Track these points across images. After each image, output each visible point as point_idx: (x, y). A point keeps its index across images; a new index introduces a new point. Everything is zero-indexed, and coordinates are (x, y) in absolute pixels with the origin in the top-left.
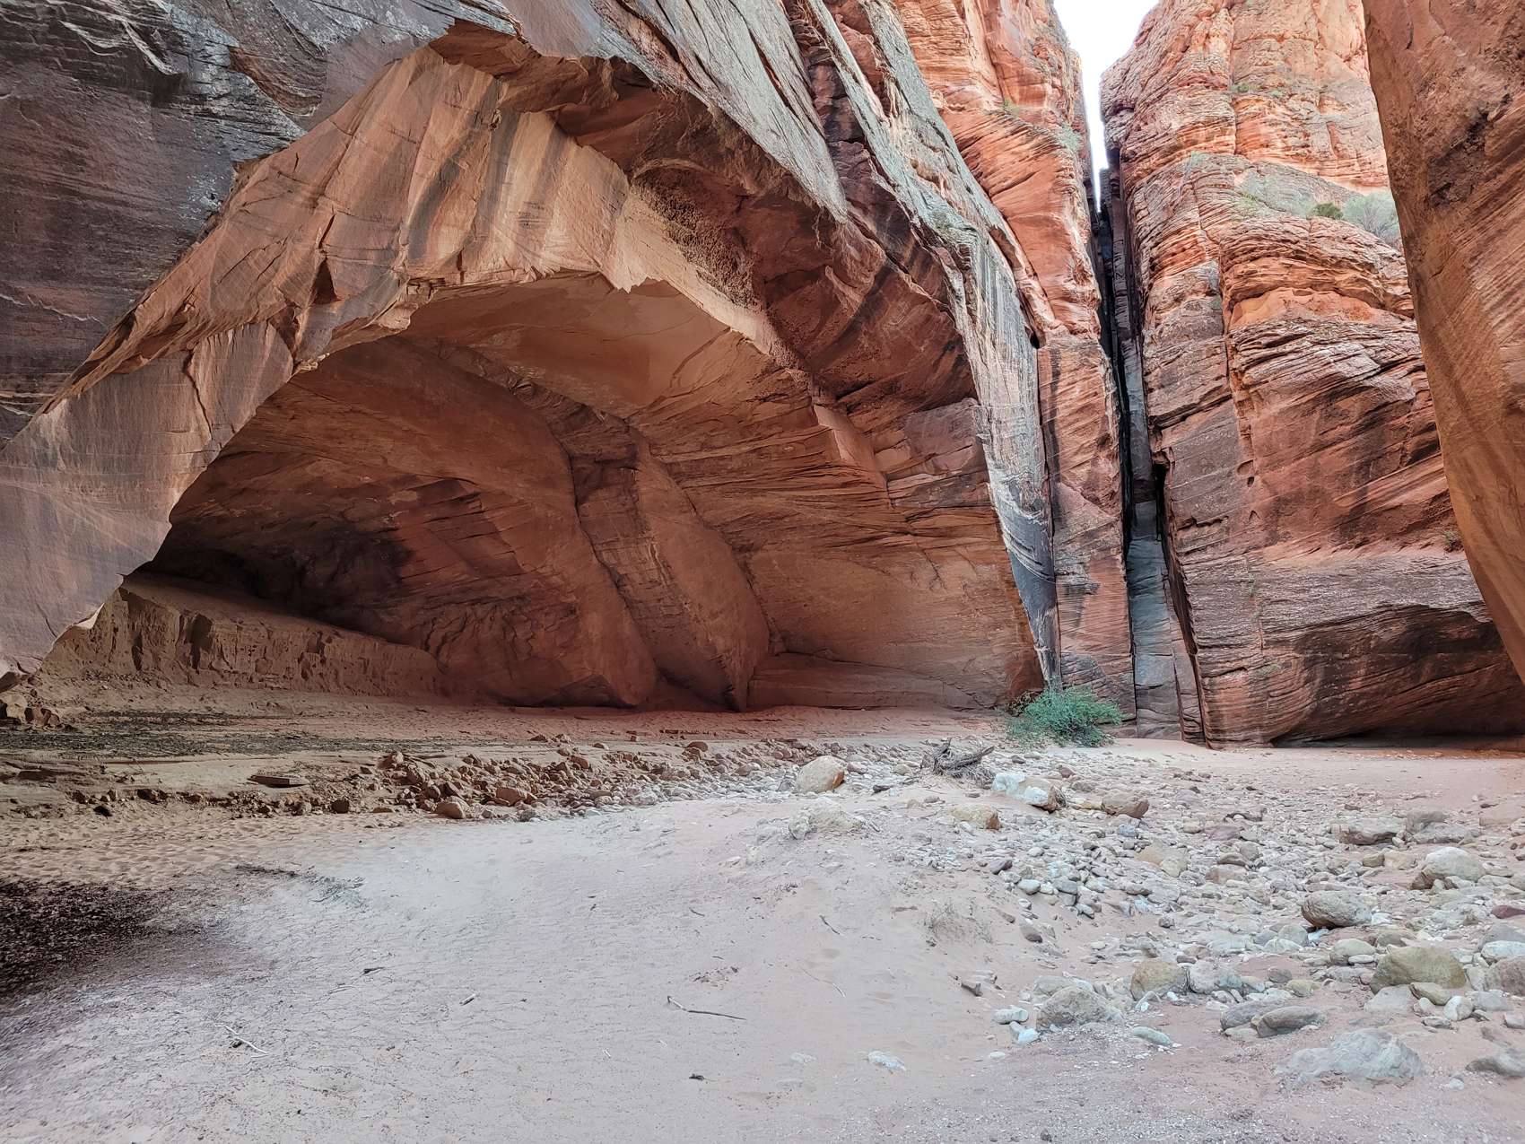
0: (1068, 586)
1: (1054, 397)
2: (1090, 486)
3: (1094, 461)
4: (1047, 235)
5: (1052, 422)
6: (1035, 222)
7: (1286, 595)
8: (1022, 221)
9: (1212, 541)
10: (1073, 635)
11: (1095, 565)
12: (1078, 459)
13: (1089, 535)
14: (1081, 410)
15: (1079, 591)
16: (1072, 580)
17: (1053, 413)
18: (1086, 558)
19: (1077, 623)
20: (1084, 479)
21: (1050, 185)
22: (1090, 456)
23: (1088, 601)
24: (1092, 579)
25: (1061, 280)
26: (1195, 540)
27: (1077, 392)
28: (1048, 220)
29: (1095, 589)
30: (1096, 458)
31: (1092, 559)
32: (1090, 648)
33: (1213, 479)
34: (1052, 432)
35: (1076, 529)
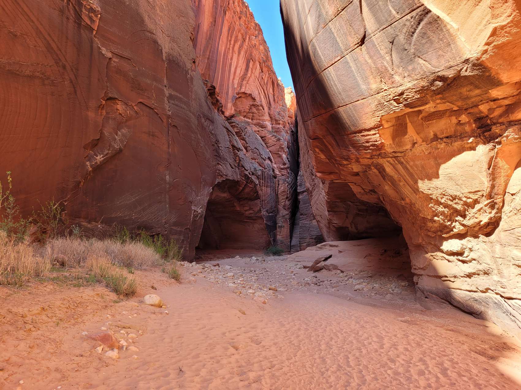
0: (279, 226)
1: (278, 189)
2: (284, 206)
3: (285, 202)
4: (278, 156)
5: (277, 194)
6: (276, 154)
7: (314, 230)
8: (273, 153)
9: (305, 218)
10: (279, 235)
11: (284, 222)
12: (282, 201)
13: (283, 216)
14: (283, 192)
15: (281, 227)
16: (280, 225)
17: (278, 192)
18: (283, 221)
19: (280, 233)
20: (283, 205)
21: (279, 147)
22: (284, 200)
23: (282, 229)
24: (283, 224)
25: (281, 165)
26: (302, 218)
27: (282, 188)
28: (279, 154)
29: (284, 226)
30: (286, 201)
31: (284, 221)
32: (283, 238)
33: (306, 206)
34: (277, 196)
35: (281, 215)
